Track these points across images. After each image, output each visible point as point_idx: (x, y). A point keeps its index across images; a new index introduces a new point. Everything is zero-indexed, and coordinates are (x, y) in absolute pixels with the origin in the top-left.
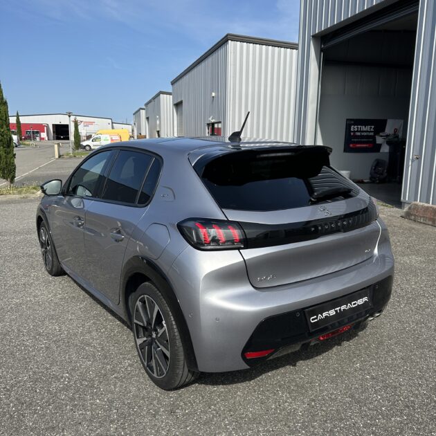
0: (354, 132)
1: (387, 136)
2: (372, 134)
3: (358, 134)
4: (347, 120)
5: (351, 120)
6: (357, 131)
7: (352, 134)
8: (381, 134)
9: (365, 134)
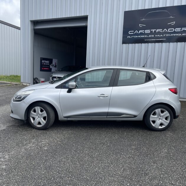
0: (43, 63)
1: (53, 65)
2: (48, 64)
3: (44, 64)
4: (41, 58)
5: (42, 58)
6: (44, 63)
7: (42, 64)
8: (51, 64)
9: (46, 64)
